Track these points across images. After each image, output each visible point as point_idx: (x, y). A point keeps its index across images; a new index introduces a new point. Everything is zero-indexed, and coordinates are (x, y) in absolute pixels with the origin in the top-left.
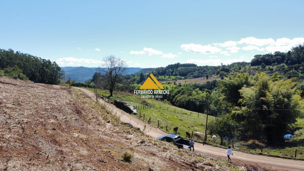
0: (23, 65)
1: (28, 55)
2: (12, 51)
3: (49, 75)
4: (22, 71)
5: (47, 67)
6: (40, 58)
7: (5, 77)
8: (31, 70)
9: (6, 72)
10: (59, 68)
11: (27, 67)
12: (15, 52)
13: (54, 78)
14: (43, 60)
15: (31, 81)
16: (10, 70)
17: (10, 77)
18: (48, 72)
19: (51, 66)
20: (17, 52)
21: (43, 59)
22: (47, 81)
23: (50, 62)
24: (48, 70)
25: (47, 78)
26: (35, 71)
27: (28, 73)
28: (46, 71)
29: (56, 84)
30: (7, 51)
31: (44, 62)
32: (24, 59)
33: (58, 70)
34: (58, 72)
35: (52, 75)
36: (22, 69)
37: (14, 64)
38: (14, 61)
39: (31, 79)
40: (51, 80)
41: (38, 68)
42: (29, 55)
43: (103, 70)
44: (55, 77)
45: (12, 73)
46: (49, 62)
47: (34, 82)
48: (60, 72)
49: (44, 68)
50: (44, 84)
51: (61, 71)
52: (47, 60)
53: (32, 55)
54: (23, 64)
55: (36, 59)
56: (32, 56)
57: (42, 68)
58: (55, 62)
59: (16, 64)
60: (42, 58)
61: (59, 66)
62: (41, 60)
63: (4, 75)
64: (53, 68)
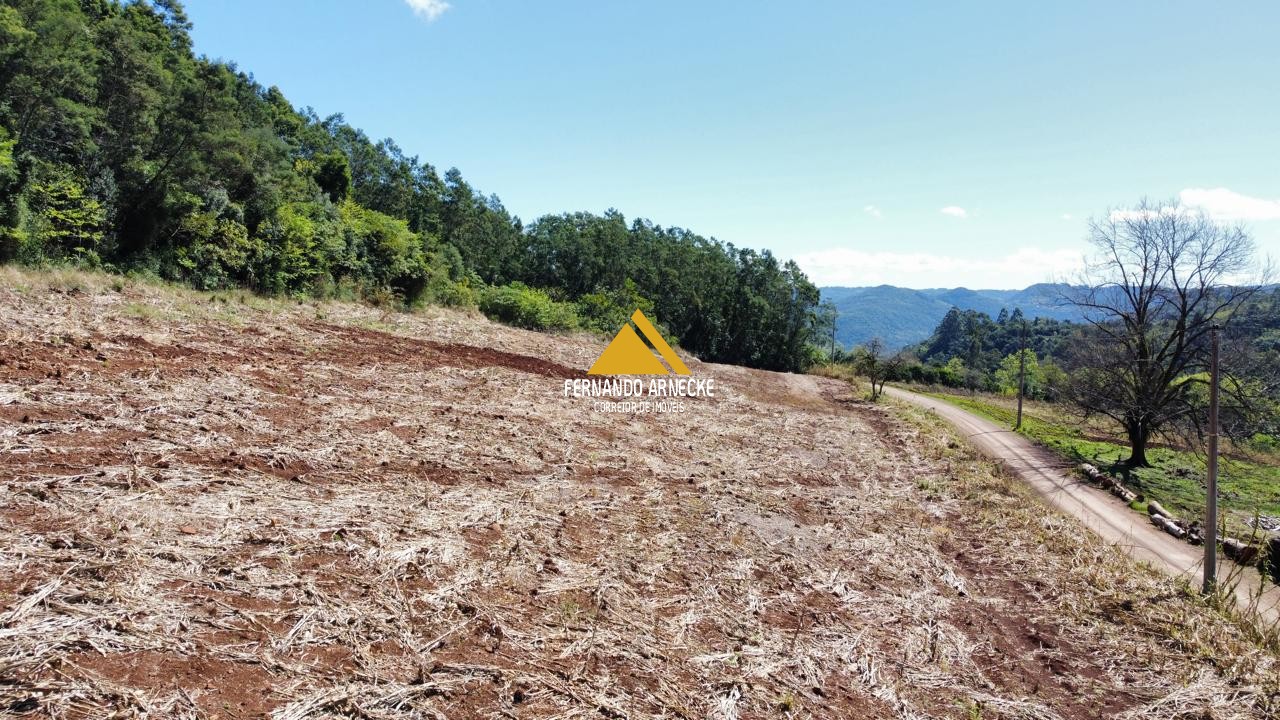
0: (656, 281)
1: (681, 232)
2: (616, 219)
3: (767, 327)
4: (653, 307)
5: (760, 285)
6: (729, 244)
7: (585, 333)
8: (690, 302)
9: (590, 311)
10: (810, 293)
11: (673, 288)
12: (629, 224)
13: (787, 337)
14: (744, 253)
15: (689, 356)
16: (606, 304)
17: (602, 336)
18: (761, 309)
19: (776, 284)
20: (638, 222)
21: (741, 248)
22: (757, 355)
23: (774, 263)
24: (763, 302)
25: (759, 338)
26: (705, 308)
27: (679, 316)
28: (753, 303)
29: (797, 371)
30: (599, 219)
31: (744, 261)
32: (664, 253)
33: (808, 298)
34: (808, 310)
35: (780, 326)
36: (655, 296)
37: (622, 272)
38: (623, 261)
39: (688, 344)
40: (774, 351)
41: (720, 291)
42: (687, 235)
43: (1086, 296)
44: (794, 335)
45: (612, 315)
46: (770, 263)
47: (703, 360)
48: (816, 311)
49: (745, 293)
50: (742, 370)
51: (820, 303)
52: (758, 253)
53: (696, 232)
54: (661, 274)
55: (713, 253)
56: (699, 239)
57: (738, 292)
58: (792, 263)
59: (629, 274)
60: (739, 246)
61: (810, 281)
62: (733, 255)
63: (581, 325)
64: (784, 293)
